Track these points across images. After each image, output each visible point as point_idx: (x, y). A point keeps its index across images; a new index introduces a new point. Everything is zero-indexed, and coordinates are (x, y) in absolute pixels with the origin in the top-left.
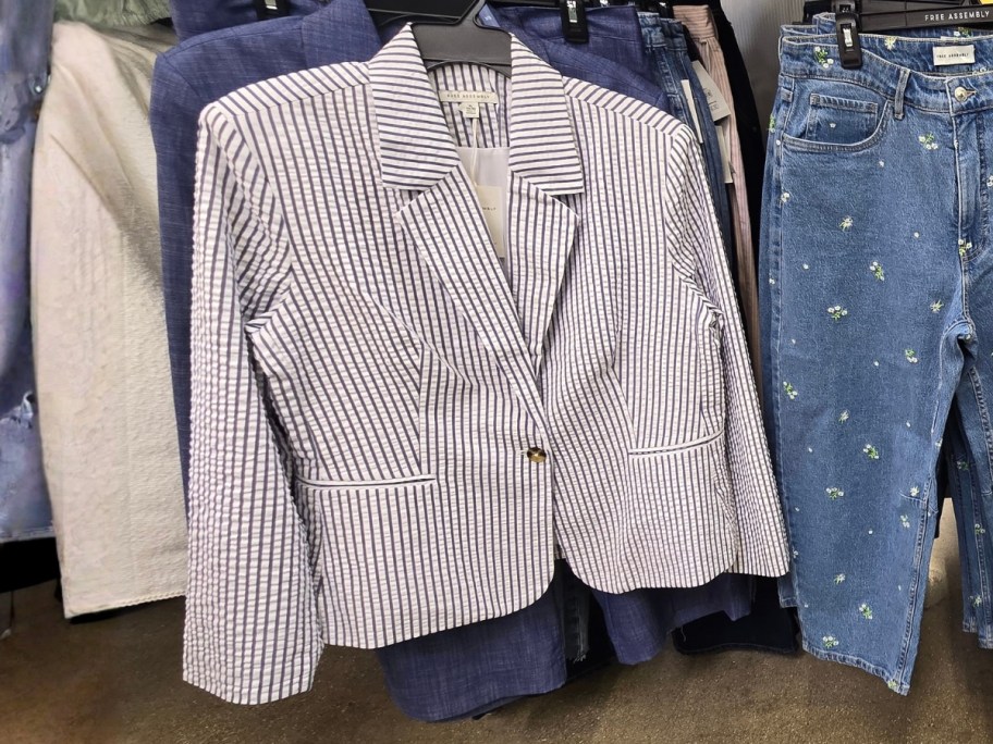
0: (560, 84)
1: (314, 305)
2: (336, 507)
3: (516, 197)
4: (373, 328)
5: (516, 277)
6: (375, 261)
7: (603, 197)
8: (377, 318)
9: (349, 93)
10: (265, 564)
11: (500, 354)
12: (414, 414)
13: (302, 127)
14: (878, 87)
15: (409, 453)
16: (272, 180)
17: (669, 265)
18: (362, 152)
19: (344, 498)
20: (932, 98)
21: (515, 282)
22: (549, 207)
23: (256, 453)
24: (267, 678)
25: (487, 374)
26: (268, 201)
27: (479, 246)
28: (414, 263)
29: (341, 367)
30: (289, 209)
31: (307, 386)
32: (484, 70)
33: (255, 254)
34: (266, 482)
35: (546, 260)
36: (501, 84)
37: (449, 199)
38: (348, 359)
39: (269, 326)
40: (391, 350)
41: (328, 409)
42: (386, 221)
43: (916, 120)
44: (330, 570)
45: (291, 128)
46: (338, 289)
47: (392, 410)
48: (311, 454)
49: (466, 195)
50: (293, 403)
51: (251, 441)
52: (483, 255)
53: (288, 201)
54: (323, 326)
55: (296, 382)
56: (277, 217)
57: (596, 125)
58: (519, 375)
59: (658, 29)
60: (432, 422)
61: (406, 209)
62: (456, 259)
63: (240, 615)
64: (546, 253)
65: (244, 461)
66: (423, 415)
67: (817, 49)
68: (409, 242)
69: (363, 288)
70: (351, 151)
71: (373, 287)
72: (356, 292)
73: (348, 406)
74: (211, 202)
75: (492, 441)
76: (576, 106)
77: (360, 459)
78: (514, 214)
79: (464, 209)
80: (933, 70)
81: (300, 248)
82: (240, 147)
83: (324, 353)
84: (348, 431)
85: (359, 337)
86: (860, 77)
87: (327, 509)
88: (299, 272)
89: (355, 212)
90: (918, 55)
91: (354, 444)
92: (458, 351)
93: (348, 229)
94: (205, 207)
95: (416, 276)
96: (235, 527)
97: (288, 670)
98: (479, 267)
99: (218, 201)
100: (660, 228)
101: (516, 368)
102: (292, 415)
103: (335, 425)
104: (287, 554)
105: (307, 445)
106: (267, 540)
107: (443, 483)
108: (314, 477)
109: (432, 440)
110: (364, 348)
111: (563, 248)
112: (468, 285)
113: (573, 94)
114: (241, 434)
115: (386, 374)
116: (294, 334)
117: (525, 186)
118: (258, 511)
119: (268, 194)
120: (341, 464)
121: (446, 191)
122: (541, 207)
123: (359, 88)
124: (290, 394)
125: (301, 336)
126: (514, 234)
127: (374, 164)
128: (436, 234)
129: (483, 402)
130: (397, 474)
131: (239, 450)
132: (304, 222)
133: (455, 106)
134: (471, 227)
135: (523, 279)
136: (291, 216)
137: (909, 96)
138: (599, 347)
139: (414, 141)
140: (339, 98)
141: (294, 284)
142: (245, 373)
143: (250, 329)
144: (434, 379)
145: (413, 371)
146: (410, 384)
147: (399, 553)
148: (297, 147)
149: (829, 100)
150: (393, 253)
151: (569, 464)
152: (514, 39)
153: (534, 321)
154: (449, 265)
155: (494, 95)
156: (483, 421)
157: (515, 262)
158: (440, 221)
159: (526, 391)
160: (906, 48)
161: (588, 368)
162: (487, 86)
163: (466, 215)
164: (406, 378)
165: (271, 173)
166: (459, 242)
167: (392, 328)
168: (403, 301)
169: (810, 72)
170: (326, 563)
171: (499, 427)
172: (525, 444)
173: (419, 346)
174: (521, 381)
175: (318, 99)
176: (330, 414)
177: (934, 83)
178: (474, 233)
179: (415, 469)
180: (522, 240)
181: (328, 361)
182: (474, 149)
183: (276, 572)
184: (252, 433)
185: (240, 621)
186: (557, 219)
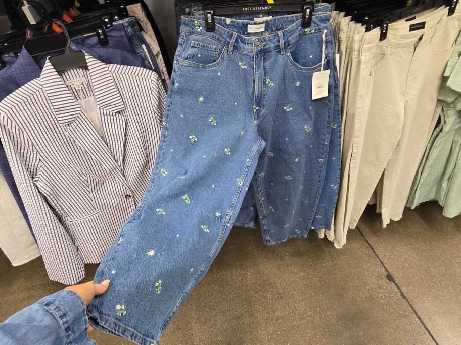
0: (107, 69)
1: (50, 169)
2: (76, 227)
3: (102, 116)
4: (70, 172)
5: (108, 143)
6: (64, 149)
7: (132, 109)
8: (71, 169)
9: (38, 93)
10: (64, 249)
11: (111, 170)
12: (89, 194)
13: (27, 110)
14: (221, 40)
15: (91, 206)
16: (24, 132)
17: (159, 127)
18: (48, 113)
19: (77, 224)
20: (246, 47)
21: (109, 144)
22: (115, 117)
23: (51, 219)
24: (74, 277)
25: (107, 176)
26: (26, 139)
27: (95, 136)
28: (75, 146)
29: (64, 186)
30: (33, 140)
31: (57, 195)
32: (78, 69)
33: (27, 157)
34: (56, 227)
35: (118, 135)
36: (85, 73)
37: (81, 122)
38: (65, 183)
39: (40, 180)
40: (77, 177)
41: (64, 199)
42: (62, 134)
43: (237, 55)
44: (80, 244)
45: (24, 112)
46: (56, 162)
47: (82, 195)
48: (64, 214)
49: (86, 119)
50: (55, 201)
51: (48, 216)
52: (97, 139)
53: (32, 138)
54: (55, 175)
55: (54, 195)
56: (30, 144)
57: (123, 81)
58: (117, 175)
59: (130, 27)
60: (95, 195)
61: (69, 130)
62: (89, 143)
63: (62, 263)
64: (117, 133)
65: (48, 222)
66: (91, 194)
67: (196, 22)
68: (72, 140)
69: (63, 160)
70: (45, 114)
71: (66, 159)
72: (62, 162)
73: (70, 197)
74: (9, 145)
75: (114, 196)
76: (115, 76)
77: (78, 212)
78: (103, 122)
79: (87, 125)
80: (247, 34)
81: (40, 152)
82: (11, 124)
83: (58, 183)
84: (72, 205)
85: (66, 175)
86: (213, 36)
87: (73, 228)
88: (42, 160)
89: (52, 135)
90: (241, 28)
91: (75, 208)
92: (96, 171)
93: (53, 142)
94: (8, 147)
95: (77, 150)
96: (52, 241)
97: (79, 274)
98: (97, 143)
99: (10, 143)
100: (153, 115)
101: (116, 173)
102: (55, 205)
103: (68, 204)
104: (68, 244)
105: (62, 212)
106: (62, 242)
107: (103, 212)
108: (66, 220)
109: (96, 201)
110: (69, 178)
111: (122, 130)
112: (95, 151)
113: (112, 71)
114: (45, 215)
115: (78, 185)
116: (48, 180)
117: (105, 111)
118: (57, 235)
119: (25, 137)
120: (73, 215)
121: (79, 120)
122: (112, 117)
123: (40, 90)
124: (53, 199)
125: (50, 181)
126: (105, 129)
127: (53, 117)
128: (80, 136)
129: (108, 185)
130: (90, 213)
131: (46, 220)
132: (39, 144)
133: (72, 86)
134: (91, 130)
135: (111, 143)
136: (34, 142)
137: (236, 45)
138: (142, 161)
139: (65, 106)
140: (35, 96)
141: (42, 164)
142: (39, 197)
143: (35, 182)
144: (92, 183)
145: (85, 182)
146: (86, 186)
147: (97, 236)
148: (28, 118)
149: (199, 44)
150: (67, 145)
151: (139, 197)
152: (86, 54)
153: (118, 156)
154: (87, 145)
155: (84, 78)
156: (109, 191)
157: (107, 138)
158: (80, 131)
159: (121, 179)
160: (236, 24)
161: (140, 168)
162: (81, 75)
163: (88, 126)
164: (84, 184)
165: (23, 130)
166: (88, 137)
167: (76, 171)
168: (75, 160)
169: (192, 32)
170: (78, 243)
171: (115, 191)
172: (124, 195)
173: (85, 174)
174: (119, 176)
175: (29, 98)
176: (65, 201)
177: (248, 40)
178: (92, 132)
179: (94, 210)
180: (108, 130)
181: (60, 185)
182: (82, 100)
183: (67, 250)
184: (48, 214)
185: (62, 265)
186: (118, 120)
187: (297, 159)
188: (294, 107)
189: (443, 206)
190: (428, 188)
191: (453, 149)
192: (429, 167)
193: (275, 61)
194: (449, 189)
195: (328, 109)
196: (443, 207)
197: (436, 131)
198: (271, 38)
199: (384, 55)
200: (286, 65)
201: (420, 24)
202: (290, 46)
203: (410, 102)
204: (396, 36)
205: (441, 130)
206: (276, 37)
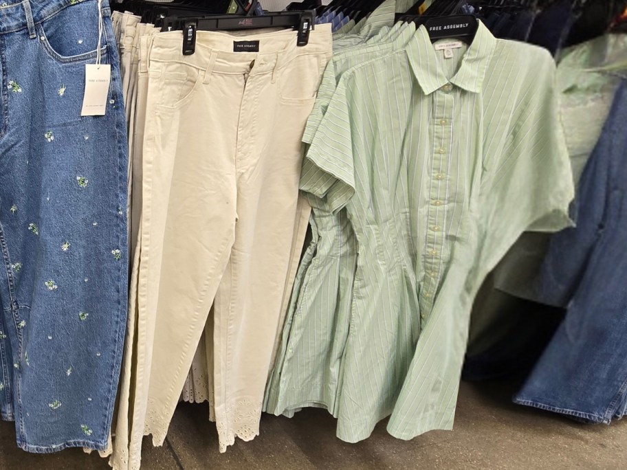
187: (66, 246)
188: (57, 136)
189: (335, 417)
190: (305, 375)
191: (342, 295)
192: (299, 328)
193: (22, 49)
194: (342, 380)
195: (119, 142)
196: (336, 419)
197: (306, 254)
198: (10, 11)
199: (195, 82)
200: (40, 57)
201: (250, 43)
202: (45, 25)
203: (246, 176)
204: (210, 51)
205: (315, 254)
206: (20, 9)
